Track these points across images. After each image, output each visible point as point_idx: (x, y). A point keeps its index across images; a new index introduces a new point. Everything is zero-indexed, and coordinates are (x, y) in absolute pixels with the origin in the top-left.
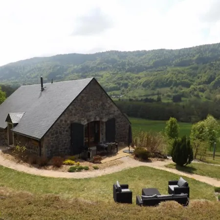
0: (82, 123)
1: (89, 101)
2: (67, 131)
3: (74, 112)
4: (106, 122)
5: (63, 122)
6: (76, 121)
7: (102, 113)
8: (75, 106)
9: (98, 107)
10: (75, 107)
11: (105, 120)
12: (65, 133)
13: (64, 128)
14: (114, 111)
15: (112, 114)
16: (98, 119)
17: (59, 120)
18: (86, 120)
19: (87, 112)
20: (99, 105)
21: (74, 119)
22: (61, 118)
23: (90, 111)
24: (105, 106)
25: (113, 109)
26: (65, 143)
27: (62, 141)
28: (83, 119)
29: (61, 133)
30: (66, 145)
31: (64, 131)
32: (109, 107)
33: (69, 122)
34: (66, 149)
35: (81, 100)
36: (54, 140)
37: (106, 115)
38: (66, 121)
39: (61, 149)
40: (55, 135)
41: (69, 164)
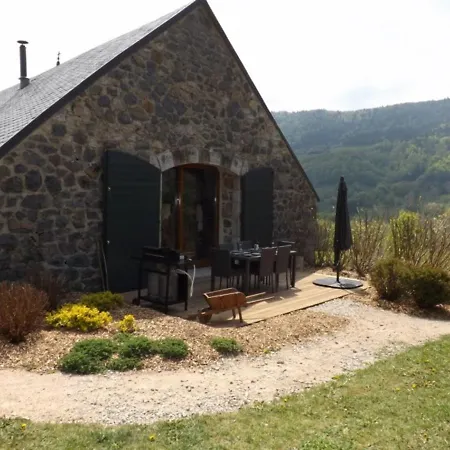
0: (154, 161)
1: (181, 80)
2: (84, 183)
3: (117, 103)
4: (243, 178)
5: (69, 139)
6: (129, 148)
7: (230, 140)
8: (126, 80)
9: (215, 113)
10: (124, 87)
11: (239, 168)
12: (78, 188)
13: (73, 167)
14: (271, 144)
15: (263, 152)
16: (215, 160)
17: (47, 126)
18: (168, 153)
19: (174, 121)
20: (219, 107)
21: (118, 138)
22: (59, 118)
23: (185, 122)
24: (241, 116)
25: (267, 137)
26: (77, 236)
27: (62, 224)
28: (159, 144)
29: (53, 185)
30: (79, 242)
31: (70, 181)
32: (255, 125)
33: (93, 143)
34: (79, 261)
35: (151, 66)
36: (20, 216)
37: (244, 151)
38: (80, 138)
39: (56, 263)
40: (26, 193)
41: (77, 326)
